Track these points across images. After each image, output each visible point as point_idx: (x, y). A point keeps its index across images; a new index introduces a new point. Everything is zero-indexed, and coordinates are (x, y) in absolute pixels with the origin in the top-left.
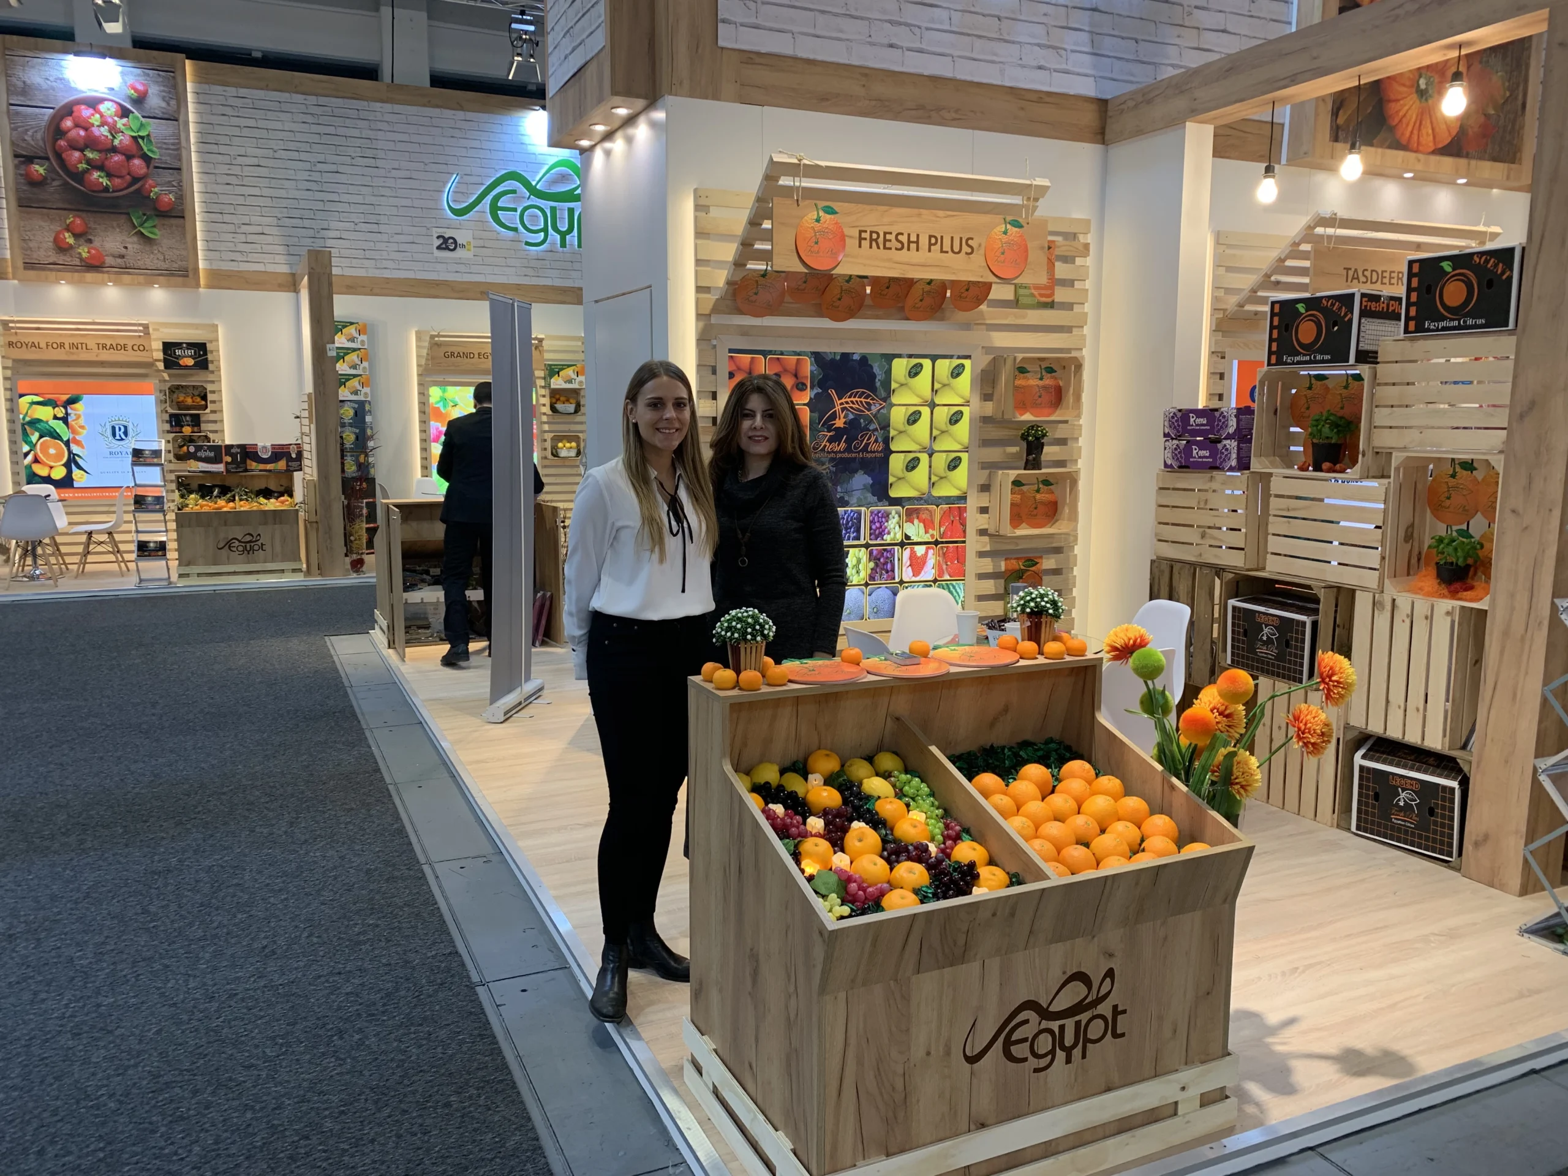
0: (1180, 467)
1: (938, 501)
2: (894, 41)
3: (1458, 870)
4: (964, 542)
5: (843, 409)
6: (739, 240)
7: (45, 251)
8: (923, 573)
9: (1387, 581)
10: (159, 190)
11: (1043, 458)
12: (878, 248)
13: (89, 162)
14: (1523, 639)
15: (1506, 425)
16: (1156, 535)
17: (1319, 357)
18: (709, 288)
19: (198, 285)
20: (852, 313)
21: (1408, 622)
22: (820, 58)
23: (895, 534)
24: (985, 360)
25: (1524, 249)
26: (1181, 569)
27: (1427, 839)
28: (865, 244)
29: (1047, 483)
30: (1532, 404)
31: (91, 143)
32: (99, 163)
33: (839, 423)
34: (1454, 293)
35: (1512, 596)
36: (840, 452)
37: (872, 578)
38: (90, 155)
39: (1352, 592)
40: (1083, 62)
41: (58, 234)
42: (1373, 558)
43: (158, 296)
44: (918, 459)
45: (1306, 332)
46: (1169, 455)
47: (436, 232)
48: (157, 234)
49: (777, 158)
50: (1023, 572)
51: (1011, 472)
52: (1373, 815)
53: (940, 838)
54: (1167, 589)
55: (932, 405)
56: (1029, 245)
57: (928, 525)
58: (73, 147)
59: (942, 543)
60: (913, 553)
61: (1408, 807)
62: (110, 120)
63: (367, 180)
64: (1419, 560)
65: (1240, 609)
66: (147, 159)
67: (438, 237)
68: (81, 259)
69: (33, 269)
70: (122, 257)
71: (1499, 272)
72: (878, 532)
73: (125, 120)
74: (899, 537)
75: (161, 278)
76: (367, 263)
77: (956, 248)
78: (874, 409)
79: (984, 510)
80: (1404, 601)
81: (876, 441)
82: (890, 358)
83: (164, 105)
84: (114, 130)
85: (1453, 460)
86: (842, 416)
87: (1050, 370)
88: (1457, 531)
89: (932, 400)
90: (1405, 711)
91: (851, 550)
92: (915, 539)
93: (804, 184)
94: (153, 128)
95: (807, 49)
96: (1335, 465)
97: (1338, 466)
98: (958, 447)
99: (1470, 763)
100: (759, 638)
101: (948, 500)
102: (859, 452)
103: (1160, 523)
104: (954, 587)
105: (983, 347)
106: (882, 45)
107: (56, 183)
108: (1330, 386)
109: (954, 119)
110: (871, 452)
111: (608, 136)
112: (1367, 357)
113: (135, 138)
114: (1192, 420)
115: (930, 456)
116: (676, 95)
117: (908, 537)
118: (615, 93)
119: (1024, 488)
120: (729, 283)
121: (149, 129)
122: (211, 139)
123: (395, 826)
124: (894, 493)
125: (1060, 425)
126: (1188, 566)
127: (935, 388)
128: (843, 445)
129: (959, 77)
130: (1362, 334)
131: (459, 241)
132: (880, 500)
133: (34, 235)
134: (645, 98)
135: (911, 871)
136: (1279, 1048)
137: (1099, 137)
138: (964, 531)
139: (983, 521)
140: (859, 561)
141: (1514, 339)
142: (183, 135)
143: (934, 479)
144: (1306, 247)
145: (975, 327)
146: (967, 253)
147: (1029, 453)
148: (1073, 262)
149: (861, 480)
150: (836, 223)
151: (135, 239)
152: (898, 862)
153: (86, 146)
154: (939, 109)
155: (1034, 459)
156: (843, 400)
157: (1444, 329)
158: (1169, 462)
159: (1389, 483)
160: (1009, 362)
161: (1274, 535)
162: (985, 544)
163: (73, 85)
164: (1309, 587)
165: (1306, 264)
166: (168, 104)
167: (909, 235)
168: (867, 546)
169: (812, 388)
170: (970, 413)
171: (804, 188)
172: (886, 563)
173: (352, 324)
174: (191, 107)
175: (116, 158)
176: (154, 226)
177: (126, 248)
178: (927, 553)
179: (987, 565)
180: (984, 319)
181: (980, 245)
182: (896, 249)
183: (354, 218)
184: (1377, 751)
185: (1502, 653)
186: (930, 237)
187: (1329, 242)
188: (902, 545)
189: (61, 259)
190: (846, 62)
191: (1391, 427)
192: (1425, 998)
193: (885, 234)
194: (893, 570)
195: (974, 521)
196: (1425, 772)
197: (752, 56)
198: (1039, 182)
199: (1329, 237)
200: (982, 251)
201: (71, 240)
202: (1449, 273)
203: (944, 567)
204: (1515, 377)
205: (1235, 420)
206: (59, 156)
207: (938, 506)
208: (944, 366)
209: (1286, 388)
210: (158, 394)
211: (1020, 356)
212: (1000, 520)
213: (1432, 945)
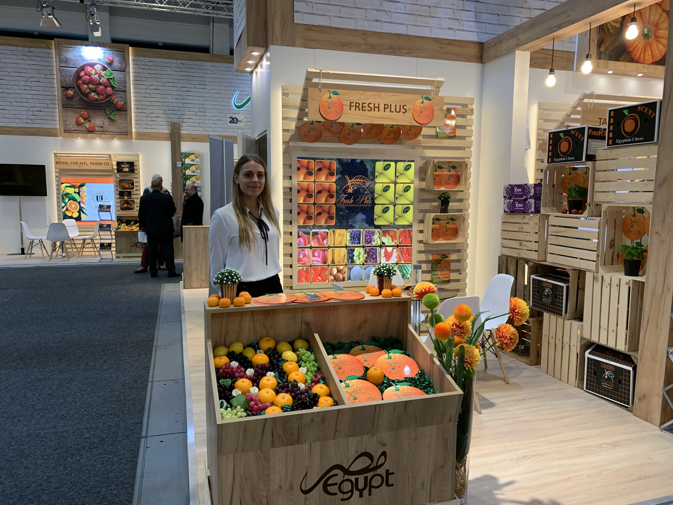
0: (511, 212)
1: (398, 227)
2: (378, 18)
3: (631, 411)
4: (411, 246)
5: (352, 185)
6: (298, 108)
7: (72, 125)
8: (391, 259)
9: (600, 267)
10: (117, 100)
11: (449, 208)
12: (359, 110)
13: (90, 89)
14: (661, 296)
15: (653, 190)
16: (501, 244)
17: (569, 158)
18: (289, 130)
19: (132, 138)
20: (355, 141)
21: (609, 287)
22: (342, 27)
23: (377, 242)
24: (421, 163)
25: (661, 102)
26: (511, 260)
27: (618, 395)
28: (353, 108)
29: (452, 219)
30: (665, 179)
31: (91, 81)
32: (94, 89)
33: (350, 191)
34: (629, 125)
35: (656, 275)
36: (350, 204)
37: (366, 261)
38: (91, 86)
39: (585, 272)
40: (472, 26)
41: (78, 118)
42: (593, 256)
43: (116, 143)
44: (388, 208)
45: (564, 146)
46: (506, 206)
47: (229, 116)
48: (116, 118)
49: (309, 70)
50: (441, 260)
51: (432, 214)
52: (594, 382)
53: (309, 381)
54: (505, 270)
55: (395, 183)
56: (435, 109)
57: (393, 238)
58: (84, 83)
59: (400, 246)
60: (386, 251)
61: (609, 379)
62: (99, 72)
63: (201, 94)
64: (618, 257)
65: (535, 279)
66: (113, 87)
67: (230, 118)
68: (86, 128)
69: (67, 132)
70: (102, 127)
71: (650, 114)
72: (369, 241)
73: (104, 72)
74: (379, 243)
75: (117, 136)
76: (200, 129)
77: (398, 110)
78: (367, 184)
79: (421, 232)
80: (607, 277)
81: (368, 199)
82: (374, 161)
83: (120, 65)
84: (100, 76)
85: (634, 207)
86: (351, 188)
87: (454, 167)
88: (636, 243)
89: (395, 180)
90: (608, 331)
91: (356, 249)
92: (387, 244)
93: (322, 82)
94: (116, 75)
95: (336, 23)
96: (578, 210)
97: (580, 212)
98: (408, 202)
99: (637, 358)
100: (229, 283)
101: (403, 226)
102: (359, 204)
103: (503, 239)
104: (406, 267)
105: (420, 157)
106: (372, 20)
107: (77, 98)
108: (579, 173)
109: (408, 53)
110: (365, 204)
111: (256, 66)
112: (591, 158)
113: (108, 79)
114: (515, 190)
115: (395, 206)
116: (275, 45)
117: (383, 243)
118: (249, 45)
119: (441, 222)
120: (296, 127)
121: (114, 75)
122: (139, 79)
123: (146, 365)
124: (376, 223)
125: (459, 193)
126: (514, 259)
127: (397, 175)
128: (352, 201)
129: (409, 34)
130: (589, 147)
131: (239, 119)
132: (370, 226)
133: (68, 119)
134: (263, 47)
135: (283, 398)
136: (499, 497)
137: (480, 60)
138: (411, 241)
139: (420, 237)
140: (360, 254)
141: (656, 147)
142: (127, 78)
143: (396, 217)
144: (579, 109)
145: (417, 147)
146: (403, 112)
147: (442, 205)
148: (466, 118)
149: (361, 216)
150: (339, 99)
151: (107, 120)
152: (281, 392)
153: (89, 83)
154: (400, 49)
155: (444, 208)
156: (352, 181)
157: (625, 143)
158: (506, 210)
159: (601, 219)
160: (432, 163)
161: (551, 244)
162: (422, 247)
163: (85, 58)
164: (565, 269)
165: (579, 117)
166: (122, 65)
167: (374, 104)
168: (363, 247)
169: (337, 175)
170: (414, 187)
171: (322, 83)
172: (373, 255)
173: (193, 154)
174: (131, 66)
175: (101, 87)
176: (115, 115)
177: (104, 123)
178: (393, 250)
179: (423, 257)
180: (421, 144)
181: (410, 109)
182: (368, 111)
183: (195, 110)
184: (596, 351)
185: (651, 304)
186: (385, 105)
187: (591, 106)
188: (381, 246)
189: (78, 128)
190: (355, 28)
191: (603, 192)
192: (587, 476)
193: (363, 104)
194: (376, 258)
195: (416, 236)
196: (617, 362)
197: (310, 27)
198: (439, 79)
199: (591, 103)
200: (411, 111)
201: (82, 121)
202: (627, 115)
203: (401, 257)
204: (657, 166)
205: (533, 189)
206: (78, 87)
207: (398, 229)
208: (401, 166)
209: (559, 174)
210: (115, 183)
211: (436, 161)
212: (427, 236)
213: (603, 449)
